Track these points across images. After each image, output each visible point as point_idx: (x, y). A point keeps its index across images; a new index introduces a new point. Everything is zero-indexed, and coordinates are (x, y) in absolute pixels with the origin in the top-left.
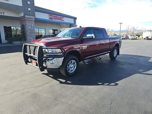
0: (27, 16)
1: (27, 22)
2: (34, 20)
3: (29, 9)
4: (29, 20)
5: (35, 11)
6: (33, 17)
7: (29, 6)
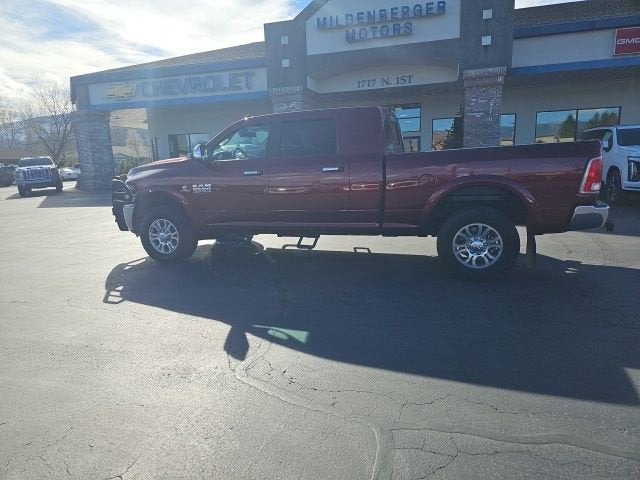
0: (472, 73)
1: (468, 94)
2: (500, 79)
3: (486, 41)
4: (478, 86)
5: (515, 38)
6: (498, 70)
7: (486, 27)
